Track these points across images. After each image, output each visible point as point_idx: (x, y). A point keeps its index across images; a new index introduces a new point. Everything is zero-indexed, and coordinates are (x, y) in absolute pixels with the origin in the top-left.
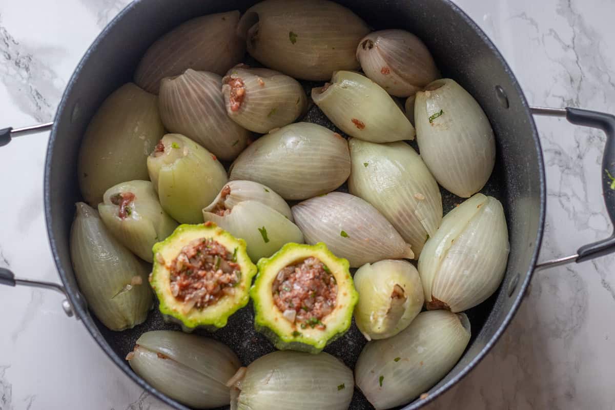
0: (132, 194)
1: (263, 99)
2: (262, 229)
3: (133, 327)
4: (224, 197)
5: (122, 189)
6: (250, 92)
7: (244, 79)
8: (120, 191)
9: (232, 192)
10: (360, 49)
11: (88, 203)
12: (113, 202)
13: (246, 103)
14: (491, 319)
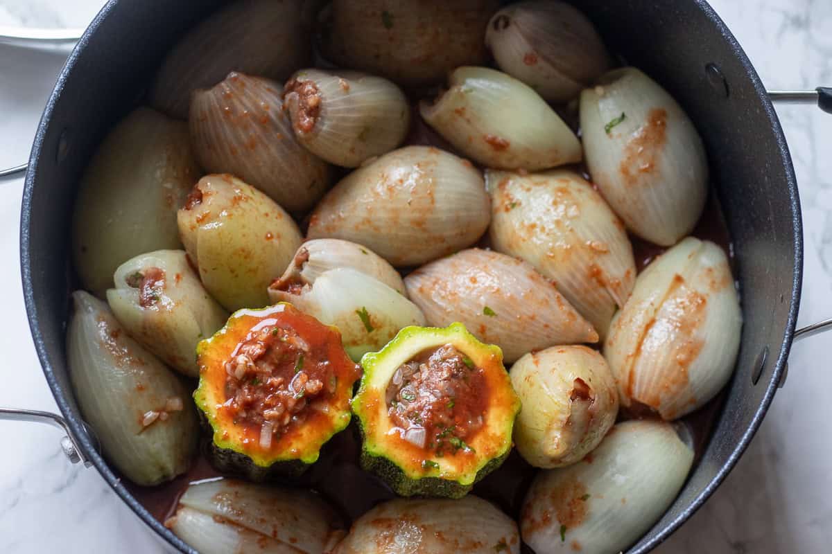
0: (158, 269)
1: (348, 111)
2: (361, 311)
3: (173, 477)
4: (300, 266)
5: (142, 263)
6: (329, 101)
7: (319, 82)
8: (139, 267)
9: (311, 257)
10: (490, 32)
11: (91, 292)
12: (129, 284)
13: (323, 118)
14: (724, 423)
